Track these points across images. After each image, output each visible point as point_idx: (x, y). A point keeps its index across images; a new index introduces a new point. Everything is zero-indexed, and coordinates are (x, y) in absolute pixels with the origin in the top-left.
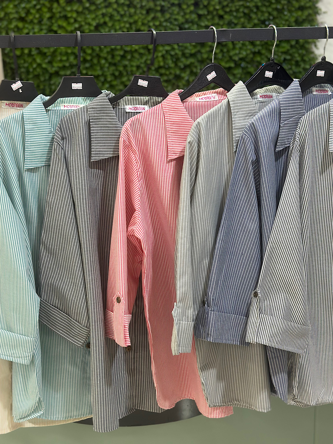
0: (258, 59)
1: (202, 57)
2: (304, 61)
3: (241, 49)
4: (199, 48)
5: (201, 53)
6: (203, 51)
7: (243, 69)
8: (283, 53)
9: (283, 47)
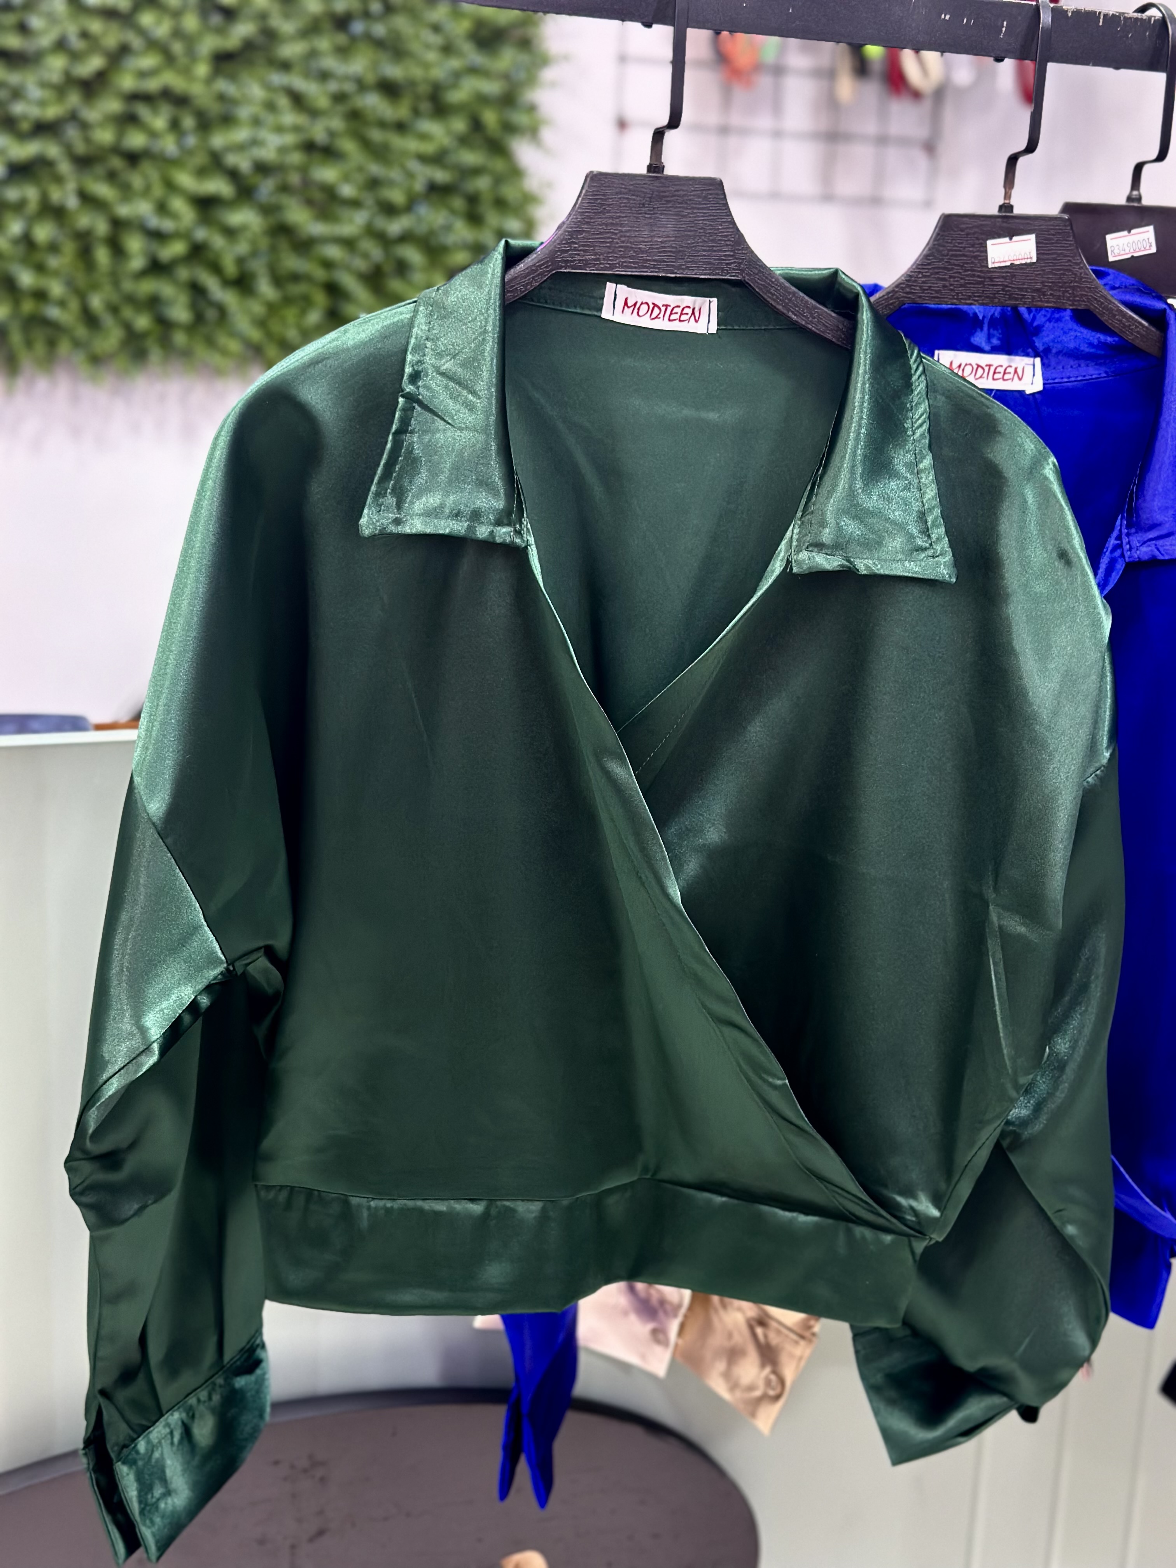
0: (327, 174)
1: (87, 140)
2: (501, 204)
3: (256, 122)
4: (74, 99)
5: (84, 126)
6: (92, 114)
7: (267, 210)
8: (424, 159)
9: (424, 137)
